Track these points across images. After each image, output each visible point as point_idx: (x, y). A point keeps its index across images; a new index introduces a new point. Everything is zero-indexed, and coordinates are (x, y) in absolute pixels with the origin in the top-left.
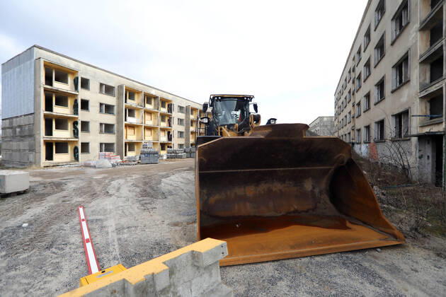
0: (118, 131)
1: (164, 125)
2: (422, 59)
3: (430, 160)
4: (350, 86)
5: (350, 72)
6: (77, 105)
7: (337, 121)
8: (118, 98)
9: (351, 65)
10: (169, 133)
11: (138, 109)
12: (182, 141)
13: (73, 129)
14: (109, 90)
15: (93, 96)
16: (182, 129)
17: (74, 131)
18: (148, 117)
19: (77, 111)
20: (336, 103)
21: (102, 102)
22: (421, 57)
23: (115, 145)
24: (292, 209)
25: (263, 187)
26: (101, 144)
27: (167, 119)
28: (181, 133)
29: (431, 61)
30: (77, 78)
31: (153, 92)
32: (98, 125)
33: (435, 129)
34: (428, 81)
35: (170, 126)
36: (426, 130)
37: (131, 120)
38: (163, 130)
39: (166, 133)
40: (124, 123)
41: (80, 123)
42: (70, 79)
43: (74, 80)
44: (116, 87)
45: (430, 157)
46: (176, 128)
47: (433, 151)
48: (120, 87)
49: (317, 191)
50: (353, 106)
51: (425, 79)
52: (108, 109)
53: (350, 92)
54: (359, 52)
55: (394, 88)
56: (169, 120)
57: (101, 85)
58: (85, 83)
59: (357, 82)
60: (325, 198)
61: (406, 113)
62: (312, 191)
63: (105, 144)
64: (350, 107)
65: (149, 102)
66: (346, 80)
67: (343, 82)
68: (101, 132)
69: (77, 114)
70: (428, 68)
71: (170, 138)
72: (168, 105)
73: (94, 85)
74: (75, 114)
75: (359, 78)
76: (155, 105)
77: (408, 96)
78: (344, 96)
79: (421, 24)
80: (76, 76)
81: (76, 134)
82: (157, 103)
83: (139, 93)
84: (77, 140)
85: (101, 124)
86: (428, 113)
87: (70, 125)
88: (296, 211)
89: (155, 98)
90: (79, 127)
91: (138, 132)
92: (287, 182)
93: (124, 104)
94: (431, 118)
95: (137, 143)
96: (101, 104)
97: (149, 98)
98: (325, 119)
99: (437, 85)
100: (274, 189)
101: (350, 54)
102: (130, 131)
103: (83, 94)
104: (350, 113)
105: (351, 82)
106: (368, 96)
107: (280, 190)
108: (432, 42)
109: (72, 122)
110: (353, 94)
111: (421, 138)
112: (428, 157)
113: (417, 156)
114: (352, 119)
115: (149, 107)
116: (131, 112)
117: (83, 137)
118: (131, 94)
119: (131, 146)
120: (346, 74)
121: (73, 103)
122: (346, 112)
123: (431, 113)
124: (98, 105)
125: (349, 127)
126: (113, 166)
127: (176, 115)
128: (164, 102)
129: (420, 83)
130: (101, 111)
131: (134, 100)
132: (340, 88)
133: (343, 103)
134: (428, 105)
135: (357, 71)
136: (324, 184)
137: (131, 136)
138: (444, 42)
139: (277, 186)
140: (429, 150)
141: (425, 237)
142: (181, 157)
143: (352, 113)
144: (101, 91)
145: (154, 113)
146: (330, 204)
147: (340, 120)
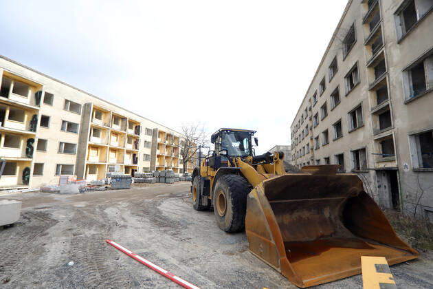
0: (79, 152)
1: (130, 147)
2: (373, 111)
3: (387, 189)
4: (307, 122)
5: (306, 110)
6: (36, 121)
7: (294, 150)
8: (83, 117)
9: (307, 105)
10: (134, 155)
11: (104, 130)
12: (147, 164)
13: (26, 147)
14: (73, 107)
15: (56, 112)
16: (148, 151)
17: (27, 150)
18: (114, 138)
19: (35, 127)
20: (292, 135)
21: (65, 120)
22: (372, 109)
23: (74, 168)
24: (320, 235)
25: (296, 215)
26: (58, 166)
27: (133, 141)
28: (146, 156)
29: (380, 113)
30: (41, 92)
31: (122, 113)
32: (58, 144)
33: (389, 165)
34: (378, 128)
35: (136, 148)
36: (382, 166)
37: (95, 140)
38: (128, 152)
39: (132, 155)
40: (88, 143)
41: (36, 141)
42: (31, 93)
43: (36, 94)
44: (83, 105)
45: (387, 187)
46: (143, 151)
47: (388, 182)
48: (88, 105)
49: (333, 217)
50: (312, 139)
51: (376, 126)
52: (71, 127)
53: (307, 127)
54: (315, 96)
55: (351, 130)
56: (135, 142)
57: (67, 101)
58: (49, 99)
59: (313, 119)
60: (339, 223)
61: (364, 150)
62: (330, 218)
63: (63, 165)
64: (307, 140)
65: (116, 122)
66: (302, 117)
67: (300, 118)
68: (60, 151)
69: (35, 131)
70: (378, 118)
71: (135, 161)
72: (136, 127)
73: (58, 101)
74: (31, 130)
75: (316, 116)
76: (122, 126)
77: (364, 137)
78: (301, 129)
79: (370, 85)
80: (40, 90)
81: (29, 153)
82: (124, 124)
83: (106, 112)
84: (30, 160)
85: (61, 143)
86: (381, 152)
87: (23, 143)
88: (323, 236)
89: (124, 119)
90: (35, 145)
91: (101, 153)
92: (313, 210)
93: (90, 123)
94: (384, 156)
95: (99, 166)
96: (64, 122)
97: (117, 119)
98: (281, 148)
99: (387, 132)
100: (304, 217)
101: (306, 96)
102: (93, 152)
103: (44, 110)
104: (308, 145)
105: (308, 118)
106: (326, 133)
107: (308, 218)
108: (379, 101)
109: (26, 140)
110: (311, 129)
111: (379, 172)
112: (385, 187)
113: (377, 186)
114: (310, 150)
115: (117, 128)
116: (96, 131)
117: (37, 157)
118: (99, 113)
119: (93, 168)
120: (303, 111)
121: (31, 119)
122: (304, 143)
123: (383, 152)
124: (60, 122)
125: (308, 157)
126: (81, 191)
127: (144, 137)
128: (132, 123)
129: (373, 129)
130: (62, 129)
131: (100, 119)
132: (297, 122)
133: (300, 135)
134: (381, 146)
135: (314, 111)
136: (337, 212)
137: (93, 157)
138: (389, 102)
139: (306, 214)
140: (385, 182)
141: (424, 252)
142: (150, 182)
143: (310, 145)
144: (65, 108)
145: (120, 134)
146: (345, 229)
147: (298, 149)
